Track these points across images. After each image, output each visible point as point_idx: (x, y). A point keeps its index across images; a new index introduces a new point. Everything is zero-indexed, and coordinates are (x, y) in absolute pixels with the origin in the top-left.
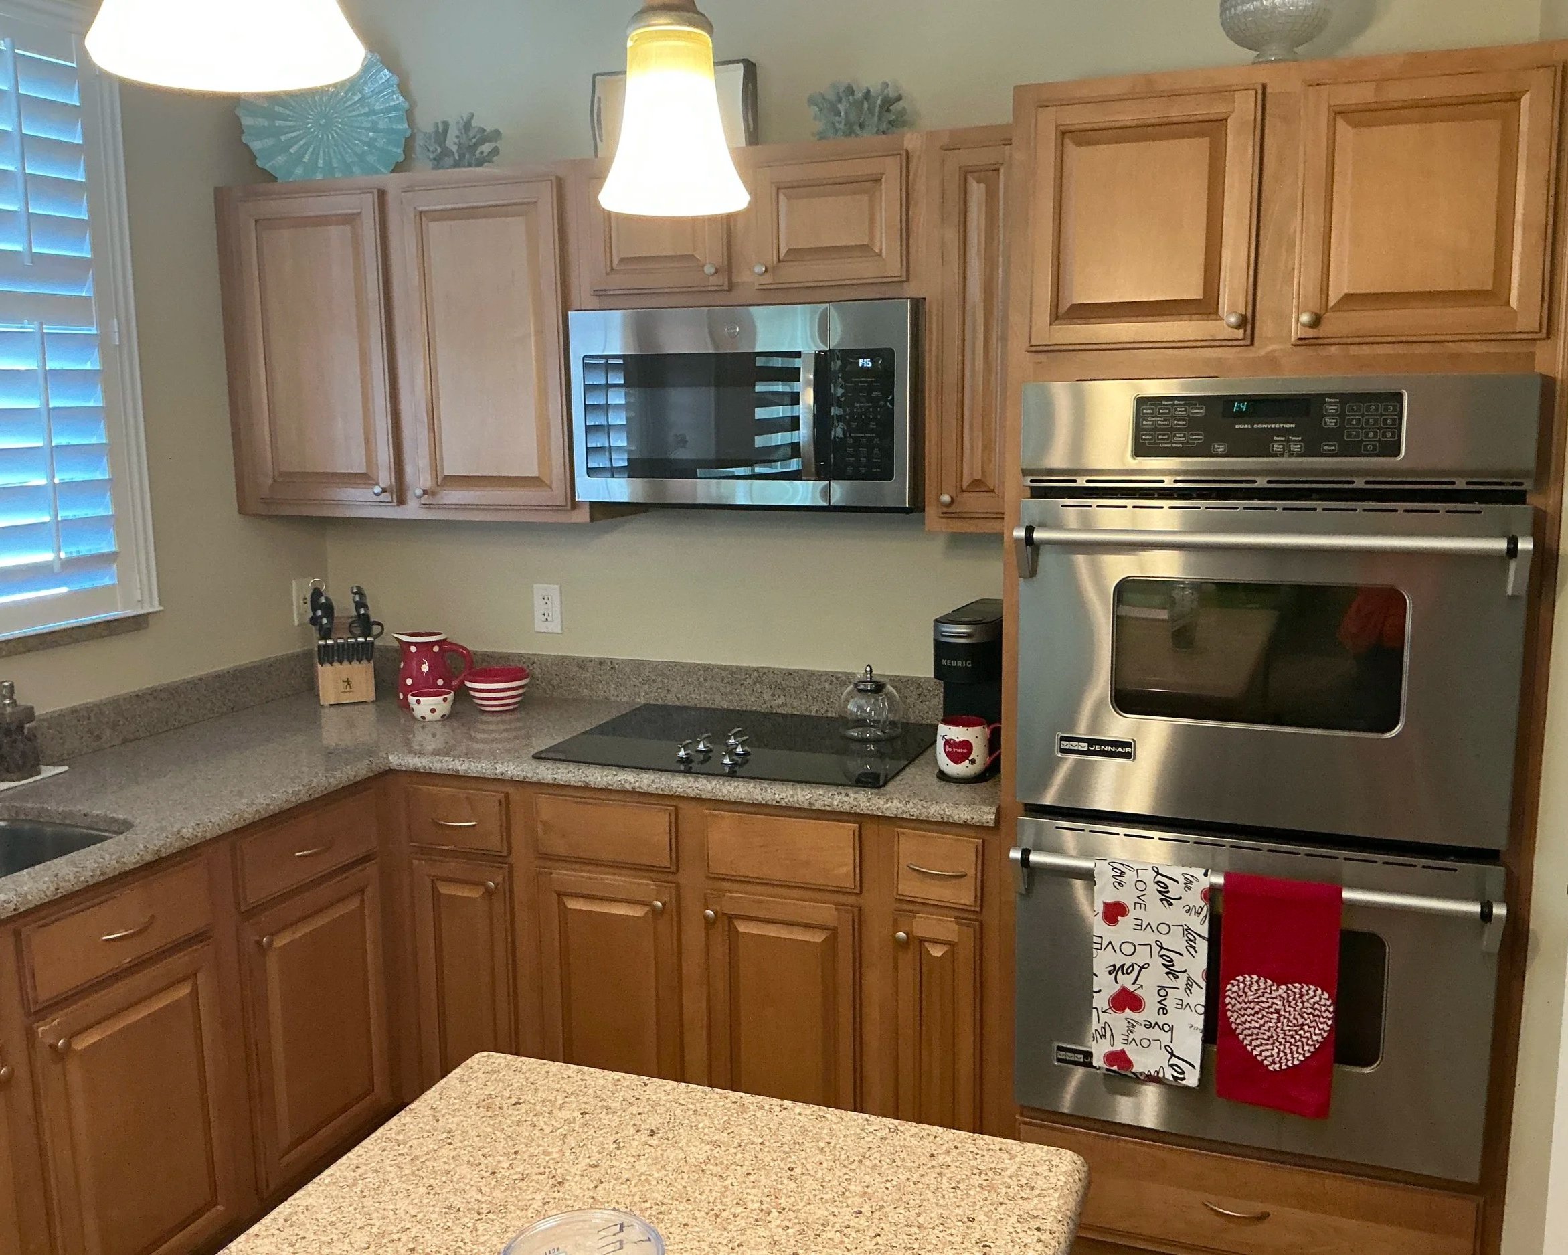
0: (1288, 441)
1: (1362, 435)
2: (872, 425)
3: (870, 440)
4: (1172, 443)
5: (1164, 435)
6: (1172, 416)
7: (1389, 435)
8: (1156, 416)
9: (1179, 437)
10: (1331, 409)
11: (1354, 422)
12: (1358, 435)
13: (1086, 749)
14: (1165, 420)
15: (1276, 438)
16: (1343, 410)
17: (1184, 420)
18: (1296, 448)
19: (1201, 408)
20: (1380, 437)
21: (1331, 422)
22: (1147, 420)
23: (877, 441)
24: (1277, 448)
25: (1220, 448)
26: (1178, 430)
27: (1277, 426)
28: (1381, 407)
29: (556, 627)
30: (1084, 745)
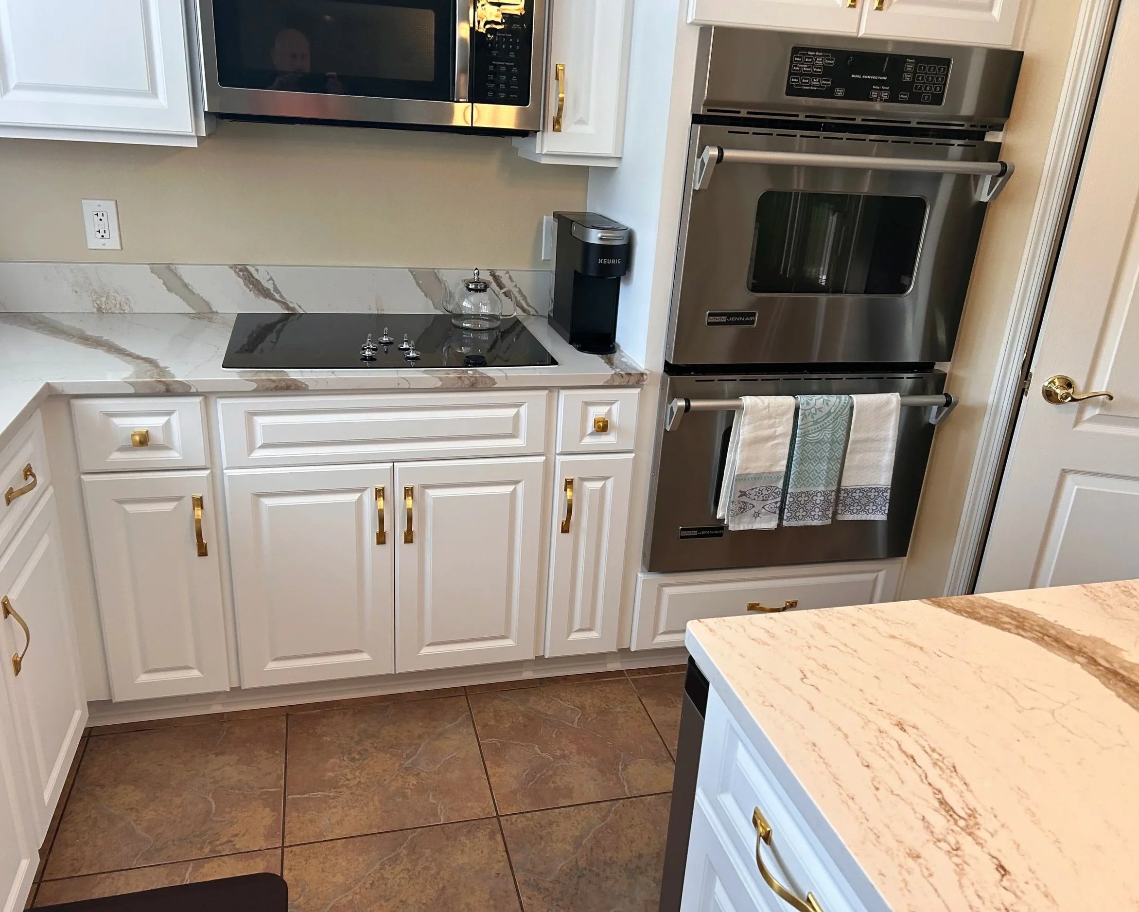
0: (881, 90)
1: (923, 88)
2: (512, 55)
3: (509, 68)
4: (810, 86)
5: (805, 79)
6: (813, 65)
7: (938, 89)
8: (803, 64)
9: (816, 81)
10: (909, 67)
11: (920, 78)
12: (921, 88)
13: (725, 320)
14: (808, 67)
15: (874, 87)
16: (915, 69)
17: (820, 68)
18: (885, 95)
19: (832, 60)
20: (933, 90)
21: (907, 77)
22: (796, 66)
23: (515, 70)
24: (874, 94)
25: (840, 92)
26: (816, 76)
27: (876, 78)
28: (938, 67)
29: (113, 243)
30: (724, 318)
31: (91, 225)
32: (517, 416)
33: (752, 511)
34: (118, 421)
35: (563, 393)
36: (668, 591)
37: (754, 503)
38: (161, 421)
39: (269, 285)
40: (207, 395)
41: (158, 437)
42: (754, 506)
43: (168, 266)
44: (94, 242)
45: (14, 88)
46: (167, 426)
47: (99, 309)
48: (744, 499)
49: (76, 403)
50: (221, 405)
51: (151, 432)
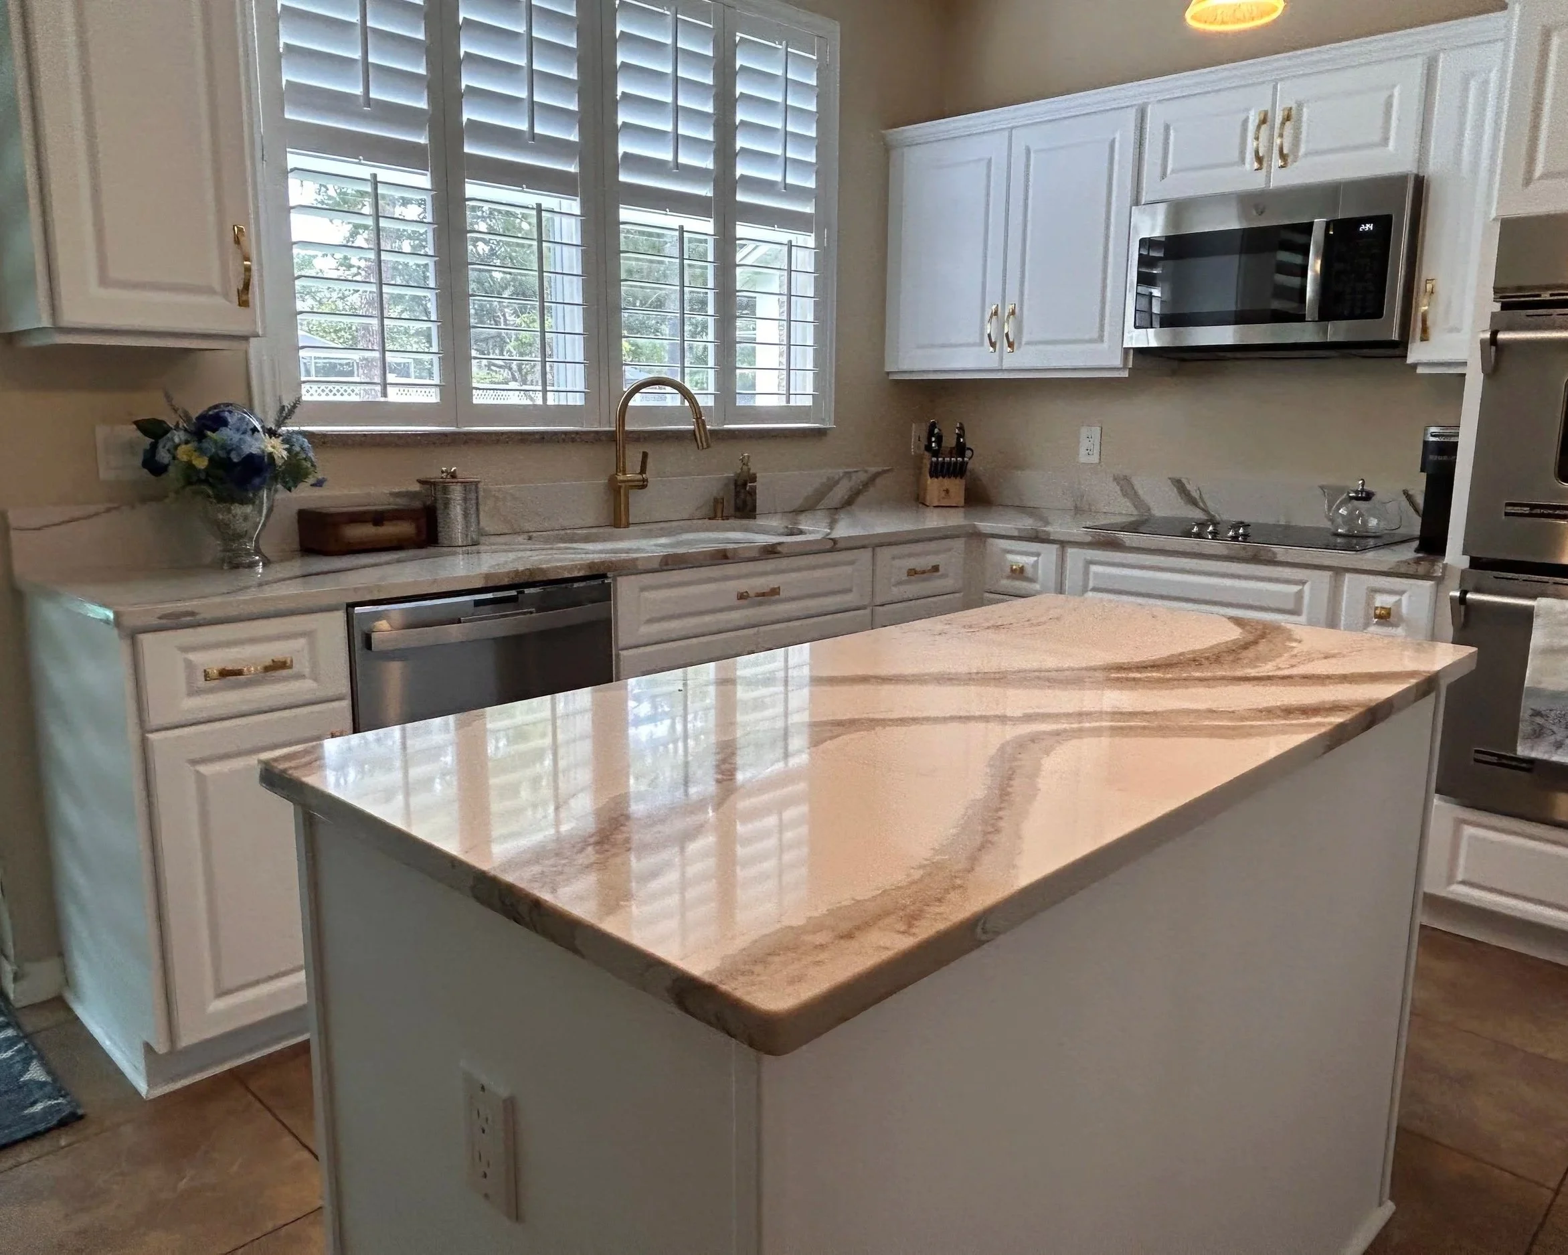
13: (1527, 512)
29: (1095, 459)
30: (1525, 509)
31: (1084, 444)
32: (1300, 593)
33: (1552, 739)
34: (1010, 557)
35: (1348, 576)
36: (1469, 831)
37: (1555, 728)
38: (1033, 559)
39: (1195, 494)
40: (1063, 544)
41: (1029, 572)
42: (1554, 733)
43: (1126, 478)
44: (1083, 458)
45: (1026, 344)
46: (1035, 565)
47: (1076, 507)
48: (1539, 720)
49: (991, 540)
50: (1071, 551)
51: (1025, 565)
